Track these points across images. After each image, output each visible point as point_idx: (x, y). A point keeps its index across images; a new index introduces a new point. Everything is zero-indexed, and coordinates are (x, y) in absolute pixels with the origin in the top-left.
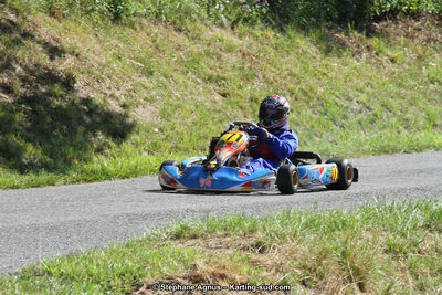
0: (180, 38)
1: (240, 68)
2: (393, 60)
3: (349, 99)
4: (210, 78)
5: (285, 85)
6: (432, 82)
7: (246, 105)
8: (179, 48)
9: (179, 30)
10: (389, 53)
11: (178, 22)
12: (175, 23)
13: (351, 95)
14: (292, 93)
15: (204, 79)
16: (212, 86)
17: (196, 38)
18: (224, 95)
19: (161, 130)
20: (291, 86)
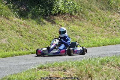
0: (7, 21)
1: (24, 28)
2: (61, 26)
3: (53, 36)
4: (17, 31)
5: (37, 33)
6: (72, 31)
7: (28, 38)
8: (8, 24)
9: (7, 19)
10: (60, 24)
11: (6, 17)
12: (5, 17)
13: (53, 35)
14: (39, 35)
15: (16, 32)
16: (18, 33)
17: (12, 21)
18: (22, 36)
19: (9, 45)
20: (38, 33)
